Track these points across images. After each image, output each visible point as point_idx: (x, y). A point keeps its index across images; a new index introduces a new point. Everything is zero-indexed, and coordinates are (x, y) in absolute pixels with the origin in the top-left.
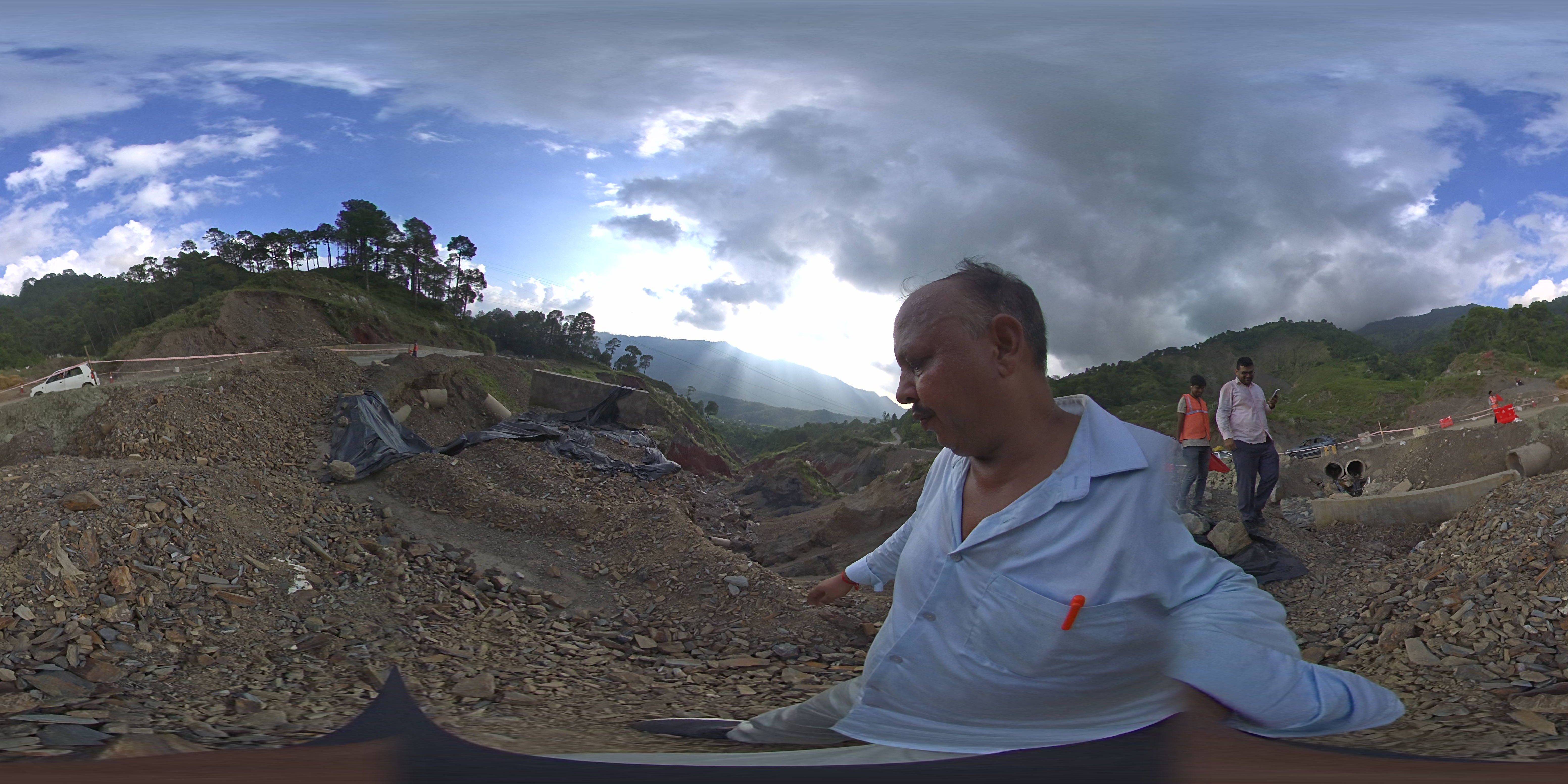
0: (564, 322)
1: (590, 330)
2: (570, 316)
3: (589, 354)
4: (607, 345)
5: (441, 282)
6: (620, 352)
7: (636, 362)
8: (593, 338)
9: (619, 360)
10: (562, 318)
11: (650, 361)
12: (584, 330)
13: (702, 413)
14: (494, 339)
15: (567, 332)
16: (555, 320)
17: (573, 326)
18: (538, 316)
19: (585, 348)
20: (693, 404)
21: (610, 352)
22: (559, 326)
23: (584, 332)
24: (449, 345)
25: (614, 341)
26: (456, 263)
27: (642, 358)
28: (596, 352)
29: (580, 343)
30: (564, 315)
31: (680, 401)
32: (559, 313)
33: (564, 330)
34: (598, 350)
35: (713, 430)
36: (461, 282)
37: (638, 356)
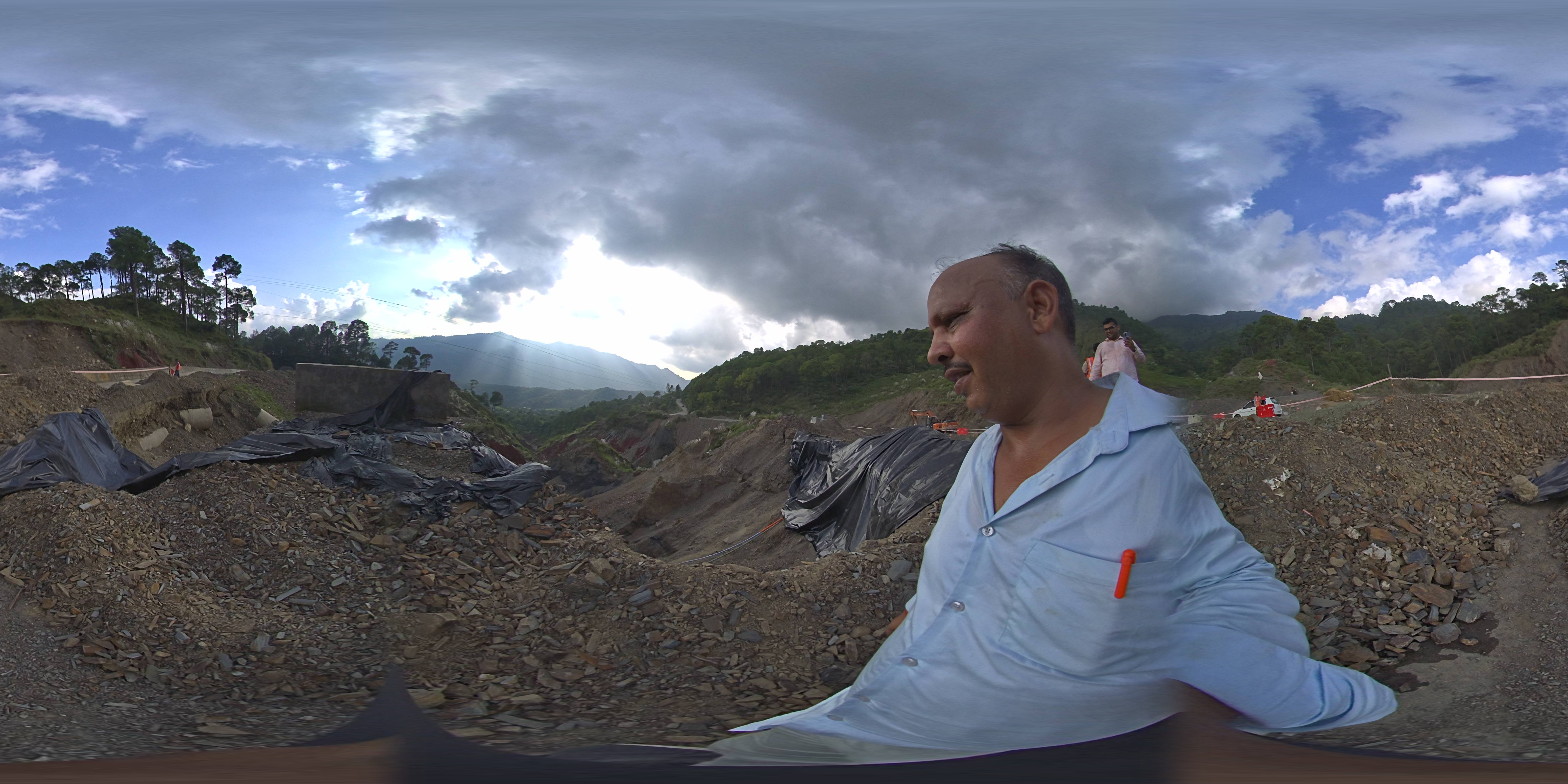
0: (338, 332)
1: (365, 336)
2: (344, 325)
3: (368, 360)
4: (384, 349)
5: (211, 304)
6: (398, 355)
7: (416, 363)
8: (369, 344)
9: (399, 363)
10: (336, 328)
11: (430, 360)
12: (359, 337)
13: (487, 405)
14: (269, 356)
15: (343, 342)
16: (329, 331)
17: (348, 334)
18: (312, 329)
19: (362, 355)
20: (478, 397)
21: (388, 356)
22: (334, 337)
23: (360, 340)
24: (222, 366)
25: (391, 345)
26: (222, 283)
27: (421, 358)
28: (374, 358)
29: (357, 350)
30: (338, 325)
31: (464, 396)
32: (332, 324)
33: (340, 340)
34: (375, 356)
35: (500, 420)
36: (230, 302)
37: (418, 357)
